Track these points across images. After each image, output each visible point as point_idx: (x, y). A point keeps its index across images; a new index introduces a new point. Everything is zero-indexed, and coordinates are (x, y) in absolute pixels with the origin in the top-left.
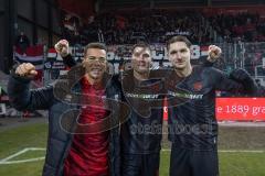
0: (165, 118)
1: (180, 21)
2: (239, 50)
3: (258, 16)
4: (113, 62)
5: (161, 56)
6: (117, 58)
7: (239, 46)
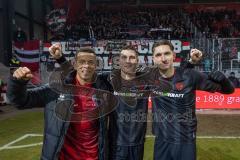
0: (150, 106)
1: (163, 18)
2: (217, 45)
3: (235, 12)
4: (103, 55)
5: (145, 51)
6: (106, 52)
7: (216, 41)
